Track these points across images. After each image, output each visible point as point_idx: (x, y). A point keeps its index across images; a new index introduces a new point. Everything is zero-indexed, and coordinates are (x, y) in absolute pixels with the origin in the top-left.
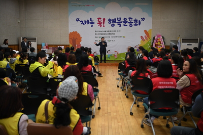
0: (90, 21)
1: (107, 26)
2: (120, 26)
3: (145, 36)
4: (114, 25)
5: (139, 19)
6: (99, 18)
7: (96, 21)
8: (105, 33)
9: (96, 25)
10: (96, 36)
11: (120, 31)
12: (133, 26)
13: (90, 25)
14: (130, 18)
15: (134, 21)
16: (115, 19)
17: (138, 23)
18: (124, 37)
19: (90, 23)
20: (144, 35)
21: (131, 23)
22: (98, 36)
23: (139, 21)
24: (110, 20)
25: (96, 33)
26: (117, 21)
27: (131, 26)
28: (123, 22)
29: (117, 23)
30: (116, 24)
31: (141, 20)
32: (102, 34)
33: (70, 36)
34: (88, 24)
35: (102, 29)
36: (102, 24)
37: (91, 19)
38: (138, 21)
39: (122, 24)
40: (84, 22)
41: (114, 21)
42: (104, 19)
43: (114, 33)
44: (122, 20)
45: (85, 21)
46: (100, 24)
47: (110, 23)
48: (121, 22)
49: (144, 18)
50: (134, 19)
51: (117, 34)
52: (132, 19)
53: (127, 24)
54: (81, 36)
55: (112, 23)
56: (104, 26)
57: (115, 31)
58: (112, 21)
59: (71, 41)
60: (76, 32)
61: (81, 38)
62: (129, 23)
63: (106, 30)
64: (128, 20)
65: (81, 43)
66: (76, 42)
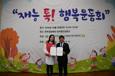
0: (32, 14)
1: (59, 20)
2: (77, 20)
3: (113, 35)
4: (68, 19)
5: (102, 11)
6: (46, 10)
7: (41, 13)
8: (54, 30)
9: (41, 18)
10: (42, 34)
11: (77, 27)
12: (95, 20)
13: (32, 18)
14: (90, 10)
15: (96, 14)
16: (69, 11)
17: (101, 17)
18: (83, 36)
19: (33, 16)
20: (111, 33)
21: (92, 16)
22: (44, 34)
23: (103, 14)
24: (61, 11)
25: (42, 30)
26: (72, 13)
27: (92, 20)
28: (81, 15)
29: (72, 15)
30: (71, 18)
31: (105, 13)
32: (50, 32)
33: (2, 35)
34: (30, 17)
35: (51, 24)
36: (51, 18)
37: (34, 10)
38: (101, 14)
39: (80, 17)
40: (24, 15)
41: (68, 13)
42: (53, 11)
43: (68, 29)
44: (79, 12)
45: (25, 13)
46: (47, 17)
47: (62, 15)
48: (78, 15)
49: (108, 11)
50: (95, 11)
51: (73, 32)
52: (93, 10)
53: (87, 17)
54: (18, 35)
55: (65, 16)
56: (53, 20)
57: (70, 27)
58: (64, 14)
59: (3, 42)
60: (12, 29)
61: (18, 37)
62: (89, 16)
63: (57, 26)
64: (88, 12)
65: (17, 45)
66: (11, 44)
